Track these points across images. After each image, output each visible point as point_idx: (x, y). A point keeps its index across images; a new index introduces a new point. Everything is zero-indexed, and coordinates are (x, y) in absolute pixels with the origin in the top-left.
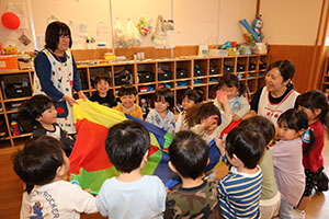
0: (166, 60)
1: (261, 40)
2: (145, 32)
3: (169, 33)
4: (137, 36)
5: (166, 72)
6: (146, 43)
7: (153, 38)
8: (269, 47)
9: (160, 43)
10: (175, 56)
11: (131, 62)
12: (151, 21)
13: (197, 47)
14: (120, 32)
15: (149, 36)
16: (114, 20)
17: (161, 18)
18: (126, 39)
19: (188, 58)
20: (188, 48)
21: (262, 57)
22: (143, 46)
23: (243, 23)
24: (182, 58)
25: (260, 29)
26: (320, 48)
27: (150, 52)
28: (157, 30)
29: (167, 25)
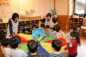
0: (33, 20)
1: (56, 14)
2: (27, 13)
3: (33, 13)
4: (25, 15)
5: (33, 23)
6: (28, 16)
7: (29, 15)
8: (58, 16)
9: (31, 16)
10: (35, 19)
11: (24, 21)
12: (29, 11)
13: (41, 17)
14: (21, 14)
15: (28, 14)
16: (19, 11)
17: (31, 10)
18: (23, 15)
19: (38, 19)
20: (38, 17)
21: (56, 18)
22: (27, 17)
23: (51, 10)
24: (37, 19)
25: (55, 12)
26: (68, 16)
27: (29, 18)
28: (30, 13)
29: (33, 12)
